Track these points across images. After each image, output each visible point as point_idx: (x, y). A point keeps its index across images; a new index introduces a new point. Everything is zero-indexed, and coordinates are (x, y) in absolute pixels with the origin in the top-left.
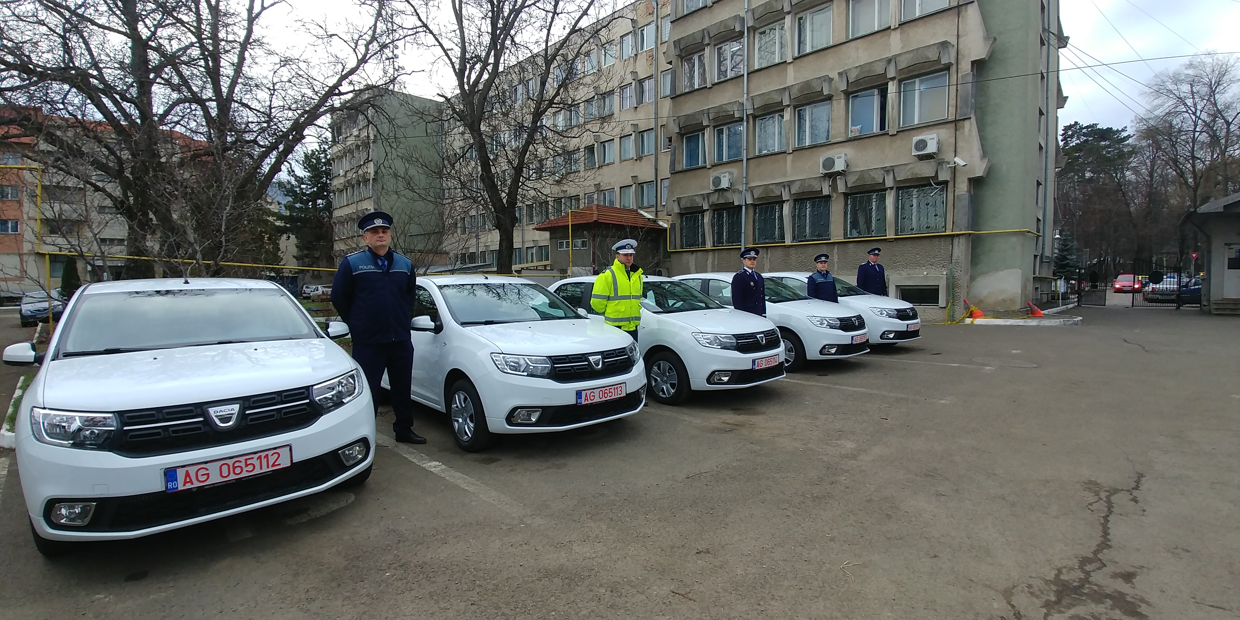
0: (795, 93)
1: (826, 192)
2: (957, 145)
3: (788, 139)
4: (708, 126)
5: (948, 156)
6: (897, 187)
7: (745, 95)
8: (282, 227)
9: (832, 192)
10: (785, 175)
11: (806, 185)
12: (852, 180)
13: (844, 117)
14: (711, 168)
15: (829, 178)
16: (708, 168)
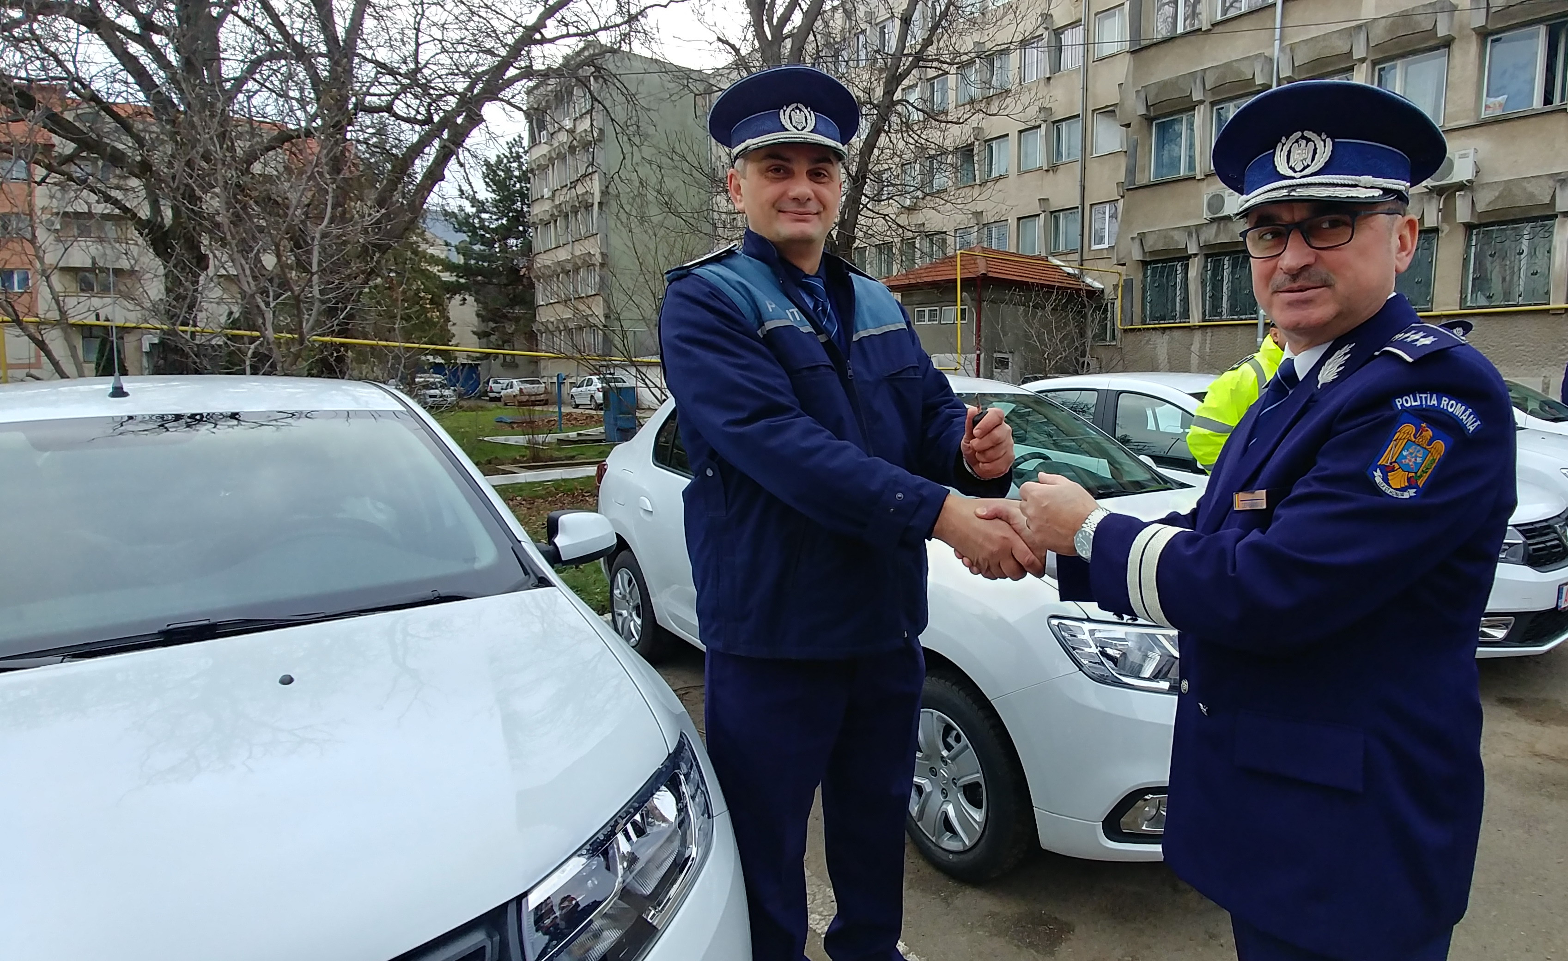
0: (1379, 34)
1: (1430, 220)
4: (1201, 102)
7: (1277, 43)
8: (452, 282)
9: (1442, 222)
12: (1485, 200)
13: (1475, 79)
14: (1203, 180)
15: (1440, 195)
16: (1199, 180)
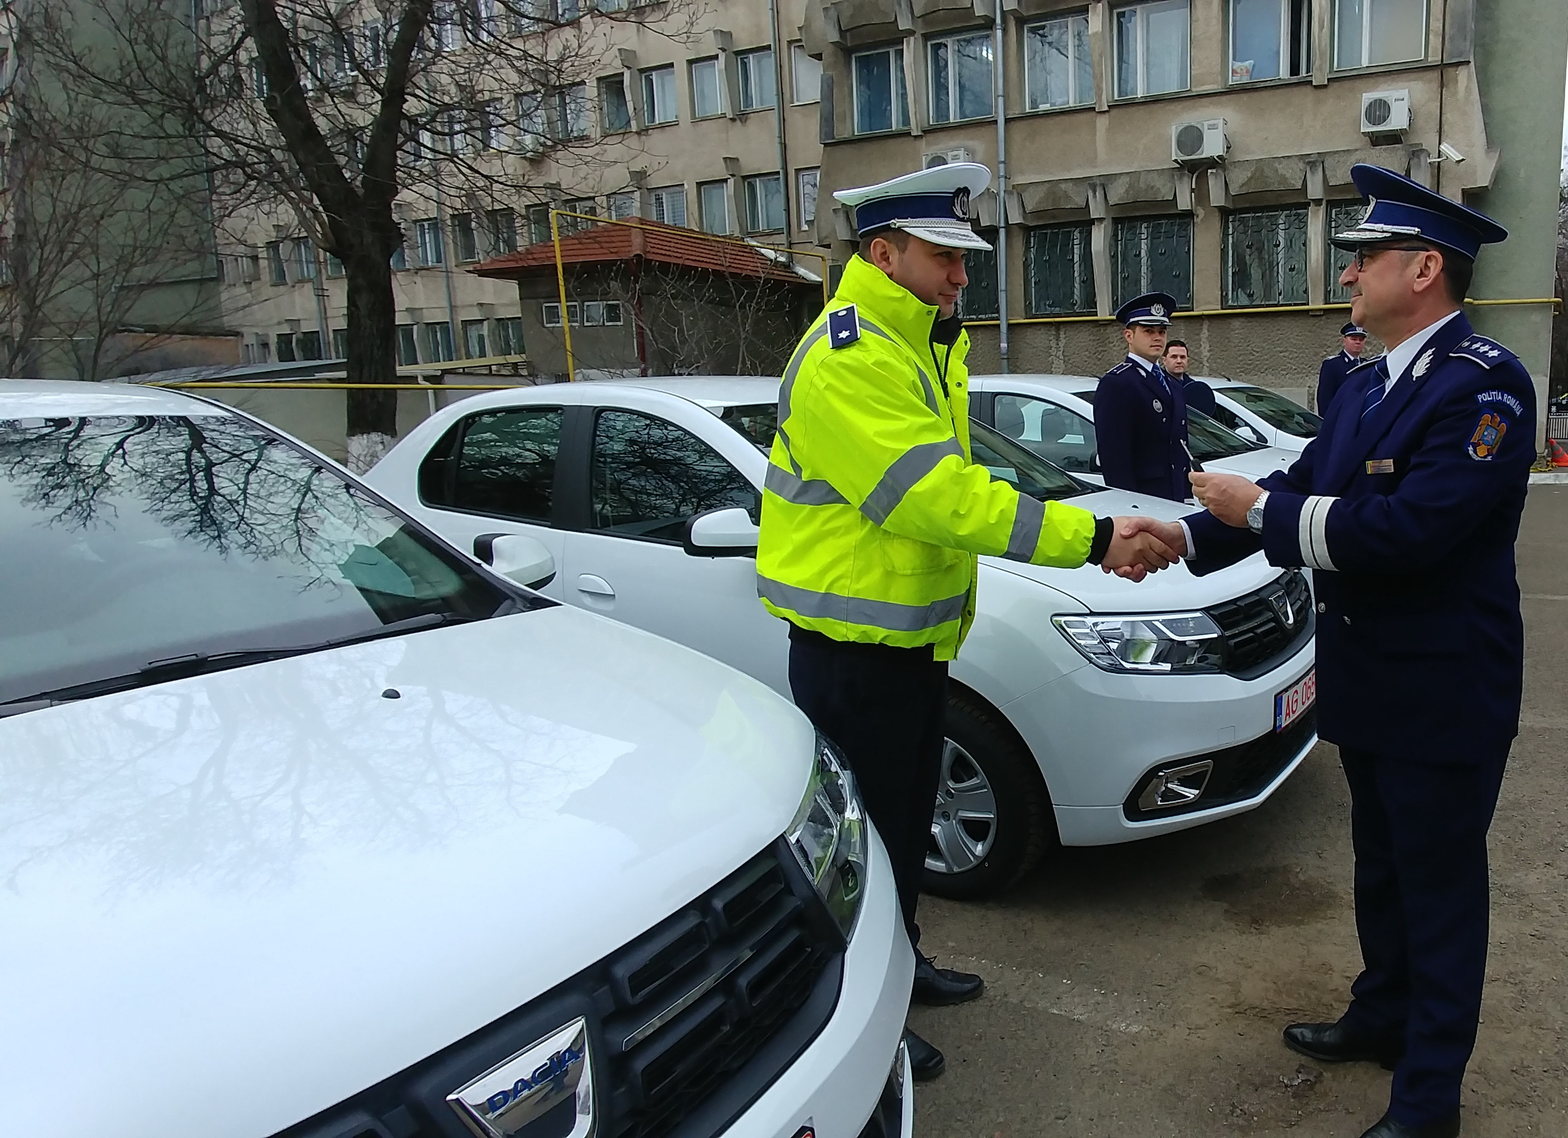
1: (1184, 203)
2: (1443, 118)
3: (1097, 78)
4: (911, 33)
5: (1428, 140)
6: (1328, 202)
9: (1196, 205)
10: (1092, 162)
11: (1142, 185)
12: (1239, 180)
13: (1219, 35)
14: (921, 136)
15: (1192, 172)
16: (915, 137)
